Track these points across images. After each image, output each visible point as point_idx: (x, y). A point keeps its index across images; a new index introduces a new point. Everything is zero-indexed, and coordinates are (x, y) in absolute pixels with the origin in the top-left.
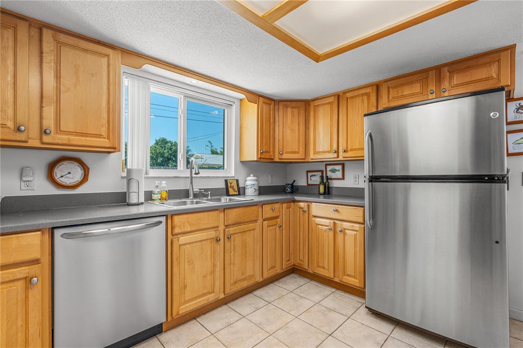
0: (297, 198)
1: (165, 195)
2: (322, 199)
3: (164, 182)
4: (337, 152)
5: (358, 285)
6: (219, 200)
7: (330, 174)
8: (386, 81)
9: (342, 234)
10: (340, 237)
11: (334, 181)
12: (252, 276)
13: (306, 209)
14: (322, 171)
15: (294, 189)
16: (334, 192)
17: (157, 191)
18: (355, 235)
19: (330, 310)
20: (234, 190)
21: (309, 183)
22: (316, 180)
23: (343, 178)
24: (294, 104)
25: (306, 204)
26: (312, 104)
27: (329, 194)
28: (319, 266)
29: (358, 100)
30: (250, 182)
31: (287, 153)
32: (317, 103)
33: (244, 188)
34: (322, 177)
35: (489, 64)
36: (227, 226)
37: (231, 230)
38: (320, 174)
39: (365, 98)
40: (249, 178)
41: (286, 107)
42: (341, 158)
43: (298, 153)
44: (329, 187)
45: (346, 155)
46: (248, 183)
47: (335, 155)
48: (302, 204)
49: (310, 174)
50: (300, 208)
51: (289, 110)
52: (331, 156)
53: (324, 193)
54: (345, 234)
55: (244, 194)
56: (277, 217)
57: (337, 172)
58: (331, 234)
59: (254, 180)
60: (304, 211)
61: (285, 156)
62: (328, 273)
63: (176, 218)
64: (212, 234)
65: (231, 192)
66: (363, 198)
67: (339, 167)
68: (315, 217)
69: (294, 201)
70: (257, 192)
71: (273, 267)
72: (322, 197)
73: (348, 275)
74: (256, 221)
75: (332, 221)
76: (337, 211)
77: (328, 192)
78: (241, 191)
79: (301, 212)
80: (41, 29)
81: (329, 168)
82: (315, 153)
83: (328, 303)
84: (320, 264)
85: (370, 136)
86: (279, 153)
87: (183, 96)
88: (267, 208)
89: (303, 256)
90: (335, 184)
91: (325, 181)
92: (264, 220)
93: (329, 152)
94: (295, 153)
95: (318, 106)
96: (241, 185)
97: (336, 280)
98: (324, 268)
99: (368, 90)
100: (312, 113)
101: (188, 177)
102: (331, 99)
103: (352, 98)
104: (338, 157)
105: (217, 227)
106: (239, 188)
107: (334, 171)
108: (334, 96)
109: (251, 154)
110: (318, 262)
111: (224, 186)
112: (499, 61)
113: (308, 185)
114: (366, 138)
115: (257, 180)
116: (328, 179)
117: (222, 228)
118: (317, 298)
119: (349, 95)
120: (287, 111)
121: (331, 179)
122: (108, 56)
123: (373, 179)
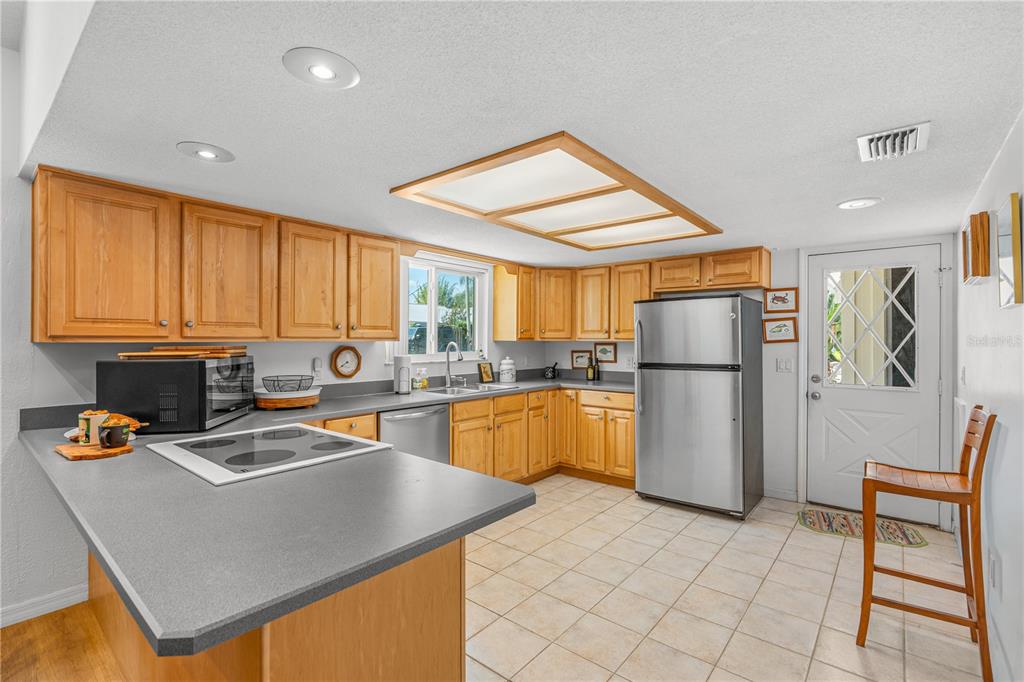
0: (563, 385)
1: (426, 383)
2: (590, 385)
3: (424, 369)
4: (608, 332)
5: (629, 475)
6: (477, 388)
7: (600, 356)
8: (659, 260)
9: (613, 423)
10: (611, 426)
11: (605, 364)
12: (519, 470)
13: (574, 397)
14: (591, 352)
15: (556, 374)
16: (605, 377)
17: (418, 379)
18: (626, 423)
19: (601, 499)
20: (488, 376)
21: (575, 366)
22: (583, 362)
23: (615, 361)
24: (558, 272)
25: (574, 392)
26: (580, 273)
27: (598, 379)
28: (588, 460)
29: (631, 276)
30: (507, 366)
31: (550, 331)
32: (586, 272)
33: (499, 373)
34: (590, 359)
35: (743, 260)
36: (496, 415)
37: (499, 419)
38: (588, 355)
39: (638, 275)
40: (504, 362)
41: (549, 275)
42: (612, 340)
43: (563, 330)
44: (598, 371)
45: (619, 336)
46: (503, 367)
47: (607, 335)
48: (569, 392)
49: (575, 355)
50: (568, 396)
51: (553, 279)
52: (602, 337)
53: (594, 379)
54: (616, 422)
55: (499, 380)
56: (541, 407)
57: (609, 354)
58: (602, 423)
59: (511, 364)
60: (572, 400)
61: (548, 335)
62: (597, 466)
63: (457, 406)
64: (483, 422)
65: (486, 379)
66: (633, 384)
67: (610, 348)
68: (584, 405)
69: (560, 389)
70: (514, 379)
71: (539, 462)
72: (590, 383)
73: (620, 466)
74: (521, 410)
75: (603, 410)
76: (607, 398)
77: (598, 377)
78: (496, 378)
79: (569, 401)
80: (348, 236)
81: (599, 348)
82: (583, 331)
83: (599, 494)
84: (590, 458)
85: (640, 322)
86: (541, 331)
87: (433, 269)
88: (533, 396)
89: (571, 451)
90: (606, 368)
91: (595, 364)
92: (530, 410)
93: (599, 331)
94: (559, 331)
95: (586, 276)
96: (495, 370)
97: (607, 473)
98: (594, 462)
99: (641, 267)
100: (579, 284)
101: (444, 363)
102: (602, 271)
103: (624, 273)
104: (609, 338)
105: (488, 416)
106: (492, 373)
107: (604, 352)
108: (605, 267)
109: (510, 333)
110: (587, 456)
111: (477, 372)
112: (750, 258)
113: (573, 368)
114: (636, 324)
115: (514, 364)
116: (597, 361)
117: (492, 417)
118: (588, 491)
119: (621, 269)
120: (549, 281)
121: (601, 361)
122: (392, 250)
123: (642, 366)
